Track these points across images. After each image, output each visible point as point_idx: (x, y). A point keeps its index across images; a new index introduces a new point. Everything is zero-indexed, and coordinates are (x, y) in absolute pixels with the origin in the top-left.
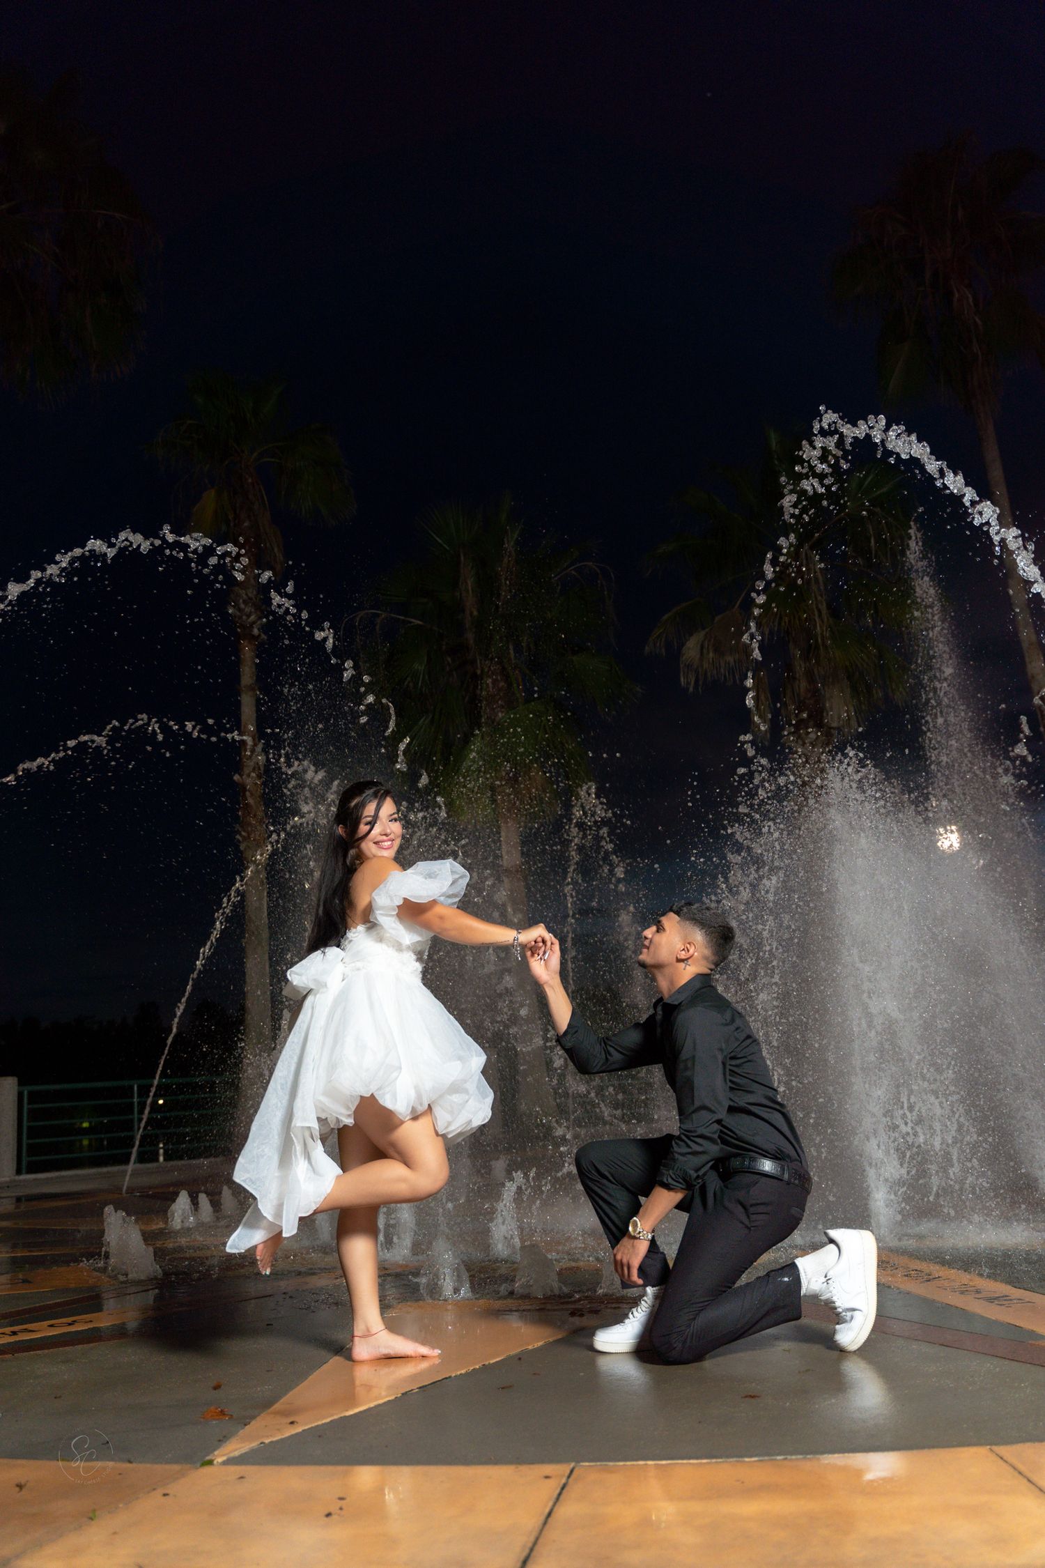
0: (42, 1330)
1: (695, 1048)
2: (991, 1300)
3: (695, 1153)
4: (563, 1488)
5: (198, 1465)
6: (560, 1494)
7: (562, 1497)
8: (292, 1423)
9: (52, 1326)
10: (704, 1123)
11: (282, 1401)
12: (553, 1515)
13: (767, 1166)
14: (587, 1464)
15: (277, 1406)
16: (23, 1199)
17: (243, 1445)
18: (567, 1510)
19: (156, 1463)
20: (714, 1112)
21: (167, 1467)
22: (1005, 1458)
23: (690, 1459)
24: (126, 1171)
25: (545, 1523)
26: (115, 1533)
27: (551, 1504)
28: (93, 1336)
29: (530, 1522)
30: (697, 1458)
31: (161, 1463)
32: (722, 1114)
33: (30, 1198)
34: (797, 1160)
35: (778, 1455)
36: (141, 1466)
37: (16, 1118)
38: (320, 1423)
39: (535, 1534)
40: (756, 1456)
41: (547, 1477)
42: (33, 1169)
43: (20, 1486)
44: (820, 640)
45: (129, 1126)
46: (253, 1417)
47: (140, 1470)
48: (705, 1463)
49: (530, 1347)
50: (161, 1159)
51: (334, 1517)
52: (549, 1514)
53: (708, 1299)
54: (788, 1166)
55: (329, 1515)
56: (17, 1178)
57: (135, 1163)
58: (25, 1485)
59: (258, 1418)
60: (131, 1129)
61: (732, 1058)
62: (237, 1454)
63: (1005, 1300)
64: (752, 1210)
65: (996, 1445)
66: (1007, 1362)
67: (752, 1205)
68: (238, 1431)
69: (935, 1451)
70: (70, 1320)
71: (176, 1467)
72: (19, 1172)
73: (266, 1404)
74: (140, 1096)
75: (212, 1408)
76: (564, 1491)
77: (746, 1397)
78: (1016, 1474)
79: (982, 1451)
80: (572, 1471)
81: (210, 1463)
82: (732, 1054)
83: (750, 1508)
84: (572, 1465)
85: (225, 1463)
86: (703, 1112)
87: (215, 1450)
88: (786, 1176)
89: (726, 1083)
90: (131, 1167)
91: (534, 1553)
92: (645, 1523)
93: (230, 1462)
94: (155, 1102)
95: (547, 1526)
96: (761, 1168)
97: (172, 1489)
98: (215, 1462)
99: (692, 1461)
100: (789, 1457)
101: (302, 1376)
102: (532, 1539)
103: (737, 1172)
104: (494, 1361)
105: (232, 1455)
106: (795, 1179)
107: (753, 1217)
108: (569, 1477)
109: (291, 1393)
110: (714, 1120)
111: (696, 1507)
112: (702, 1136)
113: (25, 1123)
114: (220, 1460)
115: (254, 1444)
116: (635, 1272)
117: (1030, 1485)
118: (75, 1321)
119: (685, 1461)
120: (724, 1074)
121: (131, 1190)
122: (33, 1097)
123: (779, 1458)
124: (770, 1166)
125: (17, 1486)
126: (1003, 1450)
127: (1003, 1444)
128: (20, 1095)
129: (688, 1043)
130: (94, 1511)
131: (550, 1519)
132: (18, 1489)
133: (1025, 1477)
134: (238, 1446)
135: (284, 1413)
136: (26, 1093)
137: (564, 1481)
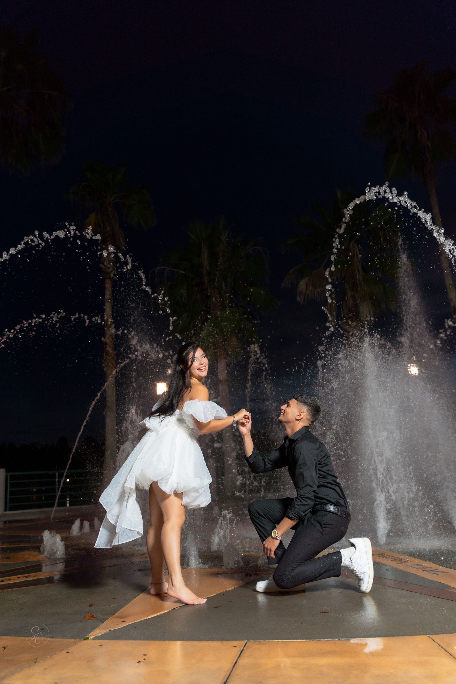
0: (15, 580)
1: (304, 460)
2: (430, 571)
3: (304, 505)
4: (242, 652)
5: (82, 640)
6: (240, 654)
7: (241, 656)
8: (123, 621)
9: (19, 578)
10: (308, 492)
11: (119, 612)
12: (237, 663)
13: (332, 508)
14: (252, 641)
15: (117, 614)
16: (7, 522)
17: (102, 631)
18: (244, 661)
19: (64, 638)
20: (313, 487)
21: (69, 640)
22: (435, 641)
23: (297, 639)
24: (52, 511)
25: (234, 667)
26: (45, 669)
27: (236, 658)
28: (37, 582)
29: (227, 666)
30: (301, 639)
31: (66, 638)
32: (315, 488)
33: (10, 522)
34: (344, 507)
35: (336, 638)
36: (58, 639)
37: (4, 487)
38: (136, 622)
39: (229, 671)
40: (326, 639)
41: (235, 647)
42: (12, 509)
43: (4, 648)
44: (358, 282)
45: (54, 491)
46: (107, 619)
47: (57, 641)
48: (304, 641)
49: (228, 590)
50: (68, 505)
51: (141, 663)
52: (236, 663)
53: (301, 561)
54: (340, 509)
55: (139, 662)
56: (5, 513)
57: (56, 507)
58: (7, 647)
59: (109, 619)
60: (55, 492)
61: (319, 464)
62: (99, 635)
63: (437, 571)
64: (323, 526)
65: (431, 635)
66: (436, 599)
67: (324, 524)
68: (100, 625)
69: (405, 637)
70: (27, 575)
71: (73, 640)
72: (5, 510)
73: (112, 613)
74: (59, 478)
75: (89, 615)
76: (242, 653)
77: (322, 612)
78: (440, 647)
79: (425, 637)
80: (246, 644)
81: (88, 638)
82: (319, 462)
83: (324, 661)
84: (246, 641)
85: (94, 639)
86: (308, 487)
87: (90, 633)
88: (339, 513)
89: (317, 475)
90: (54, 509)
91: (229, 680)
92: (278, 667)
93: (96, 638)
94: (65, 480)
95: (235, 668)
96: (329, 509)
97: (71, 650)
98: (90, 638)
99: (298, 640)
100: (340, 639)
101: (128, 601)
102: (228, 674)
103: (318, 511)
104: (212, 595)
105: (97, 635)
106: (343, 515)
107: (324, 529)
108: (244, 647)
109: (123, 608)
110: (312, 491)
111: (300, 660)
112: (307, 498)
113: (8, 489)
114: (92, 637)
115: (107, 631)
116: (273, 553)
117: (446, 652)
118: (29, 576)
119: (295, 640)
120: (316, 471)
121: (54, 519)
122: (12, 478)
123: (336, 639)
124: (333, 508)
125: (3, 647)
126: (434, 637)
127: (434, 635)
128: (6, 477)
129: (301, 458)
130: (36, 659)
131: (236, 665)
132: (3, 649)
133: (444, 649)
134: (100, 631)
135: (120, 617)
136: (9, 476)
137: (242, 648)
